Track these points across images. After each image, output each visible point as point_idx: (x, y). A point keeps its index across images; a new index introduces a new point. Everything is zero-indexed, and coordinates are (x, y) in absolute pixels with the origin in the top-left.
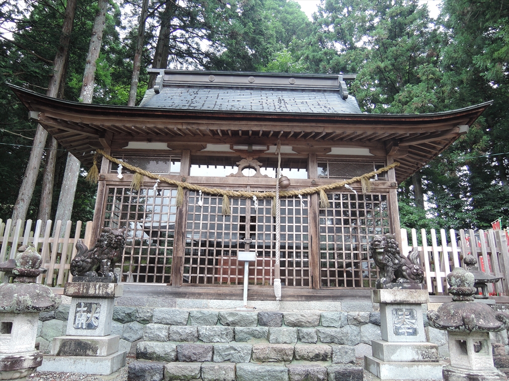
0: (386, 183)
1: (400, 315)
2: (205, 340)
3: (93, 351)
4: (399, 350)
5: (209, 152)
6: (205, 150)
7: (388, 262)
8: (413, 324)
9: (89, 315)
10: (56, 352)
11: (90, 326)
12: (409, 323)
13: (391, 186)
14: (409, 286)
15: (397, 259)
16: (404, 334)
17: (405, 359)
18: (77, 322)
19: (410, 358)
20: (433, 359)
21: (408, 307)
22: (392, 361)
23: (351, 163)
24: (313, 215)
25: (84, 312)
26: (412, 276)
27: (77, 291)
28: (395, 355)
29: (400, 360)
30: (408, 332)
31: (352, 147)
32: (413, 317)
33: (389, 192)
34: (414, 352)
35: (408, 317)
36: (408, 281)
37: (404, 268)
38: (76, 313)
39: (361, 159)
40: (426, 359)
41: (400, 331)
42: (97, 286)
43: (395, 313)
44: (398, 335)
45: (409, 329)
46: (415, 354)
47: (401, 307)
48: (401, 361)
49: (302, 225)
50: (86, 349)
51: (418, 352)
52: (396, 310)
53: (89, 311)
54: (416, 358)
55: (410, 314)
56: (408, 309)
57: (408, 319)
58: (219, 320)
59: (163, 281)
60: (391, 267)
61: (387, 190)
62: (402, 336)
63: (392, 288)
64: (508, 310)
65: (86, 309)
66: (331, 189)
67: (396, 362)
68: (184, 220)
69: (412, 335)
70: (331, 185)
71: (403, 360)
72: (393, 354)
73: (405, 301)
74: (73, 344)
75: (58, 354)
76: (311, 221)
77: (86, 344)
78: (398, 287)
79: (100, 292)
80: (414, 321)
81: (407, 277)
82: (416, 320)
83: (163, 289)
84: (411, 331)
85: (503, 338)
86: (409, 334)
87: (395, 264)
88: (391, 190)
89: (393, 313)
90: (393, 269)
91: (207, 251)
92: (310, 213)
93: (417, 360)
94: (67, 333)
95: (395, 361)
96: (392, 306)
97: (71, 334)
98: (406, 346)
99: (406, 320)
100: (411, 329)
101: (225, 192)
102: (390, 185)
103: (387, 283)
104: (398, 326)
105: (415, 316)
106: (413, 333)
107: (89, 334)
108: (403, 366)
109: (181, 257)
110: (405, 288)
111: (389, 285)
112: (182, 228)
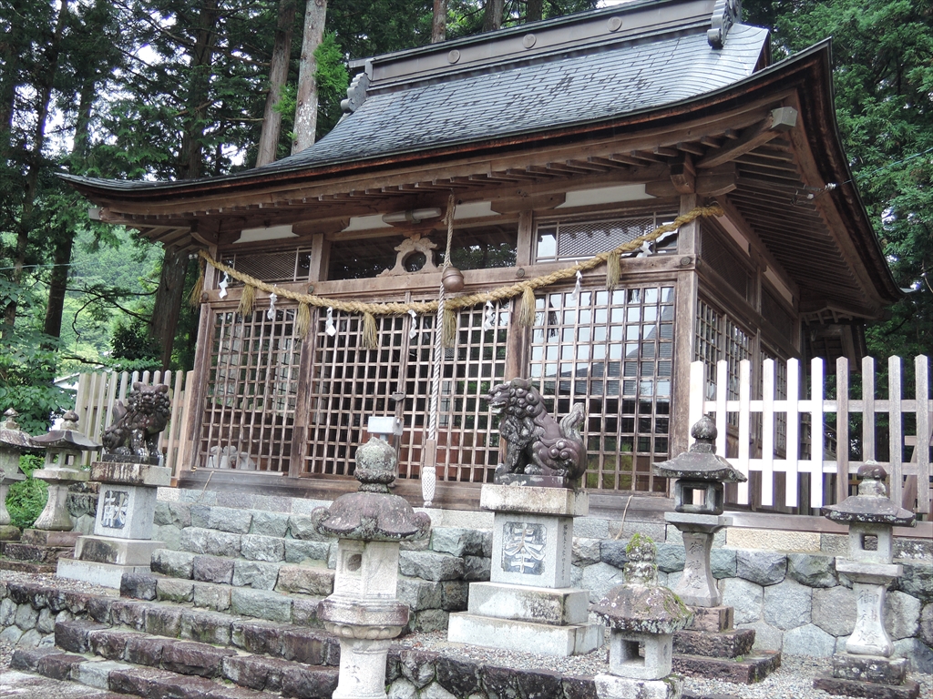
0: (670, 259)
1: (516, 534)
2: (247, 556)
3: (112, 557)
4: (494, 596)
5: (352, 233)
6: (348, 229)
7: (510, 433)
8: (538, 552)
9: (117, 508)
10: (79, 556)
11: (117, 525)
12: (529, 550)
13: (681, 266)
14: (541, 480)
15: (527, 428)
16: (518, 570)
17: (503, 614)
18: (105, 518)
19: (511, 613)
20: (551, 620)
21: (533, 521)
22: (479, 615)
23: (605, 221)
24: (515, 342)
25: (112, 504)
26: (550, 462)
27: (102, 474)
28: (486, 604)
29: (493, 614)
30: (525, 567)
31: (607, 186)
32: (539, 540)
33: (676, 280)
34: (519, 601)
35: (530, 539)
36: (541, 470)
37: (535, 445)
38: (105, 505)
39: (625, 209)
40: (539, 618)
41: (513, 564)
42: (123, 467)
43: (508, 529)
44: (509, 571)
45: (529, 561)
46: (520, 606)
47: (522, 519)
48: (495, 617)
49: (494, 362)
50: (106, 553)
51: (525, 603)
52: (512, 525)
53: (117, 504)
54: (521, 613)
55: (535, 533)
56: (531, 524)
57: (531, 542)
58: (289, 529)
59: (280, 469)
60: (514, 443)
61: (673, 275)
62: (515, 573)
63: (508, 484)
64: (929, 555)
65: (113, 500)
66: (548, 285)
67: (487, 616)
68: (309, 362)
69: (532, 573)
70: (547, 277)
71: (498, 614)
72: (483, 602)
73: (521, 508)
74: (94, 546)
75: (81, 559)
76: (511, 353)
77: (106, 547)
78: (520, 481)
79: (125, 477)
80: (539, 547)
81: (540, 462)
82: (544, 545)
83: (276, 481)
84: (531, 565)
85: (902, 620)
86: (528, 571)
87: (521, 437)
88: (681, 275)
89: (504, 531)
90: (518, 448)
91: (340, 416)
92: (510, 337)
93: (522, 617)
94: (95, 532)
95: (484, 615)
96: (504, 517)
97: (99, 533)
98: (507, 591)
99: (525, 544)
100: (533, 561)
101: (366, 306)
102: (678, 264)
103: (502, 474)
104: (510, 554)
105: (544, 537)
106: (536, 569)
107: (115, 535)
108: (485, 624)
109: (302, 428)
110: (533, 484)
111: (504, 477)
112: (305, 376)
